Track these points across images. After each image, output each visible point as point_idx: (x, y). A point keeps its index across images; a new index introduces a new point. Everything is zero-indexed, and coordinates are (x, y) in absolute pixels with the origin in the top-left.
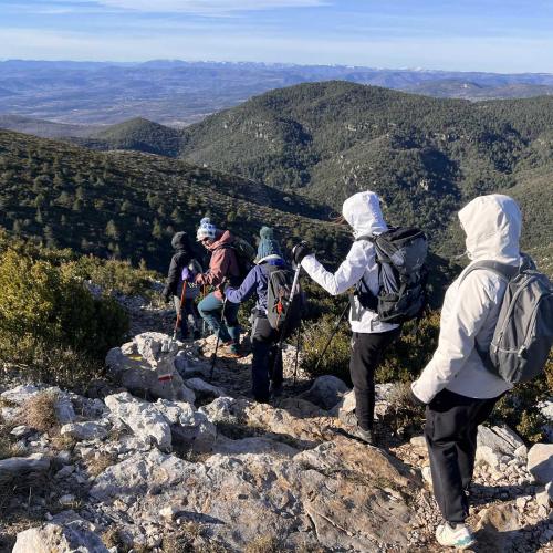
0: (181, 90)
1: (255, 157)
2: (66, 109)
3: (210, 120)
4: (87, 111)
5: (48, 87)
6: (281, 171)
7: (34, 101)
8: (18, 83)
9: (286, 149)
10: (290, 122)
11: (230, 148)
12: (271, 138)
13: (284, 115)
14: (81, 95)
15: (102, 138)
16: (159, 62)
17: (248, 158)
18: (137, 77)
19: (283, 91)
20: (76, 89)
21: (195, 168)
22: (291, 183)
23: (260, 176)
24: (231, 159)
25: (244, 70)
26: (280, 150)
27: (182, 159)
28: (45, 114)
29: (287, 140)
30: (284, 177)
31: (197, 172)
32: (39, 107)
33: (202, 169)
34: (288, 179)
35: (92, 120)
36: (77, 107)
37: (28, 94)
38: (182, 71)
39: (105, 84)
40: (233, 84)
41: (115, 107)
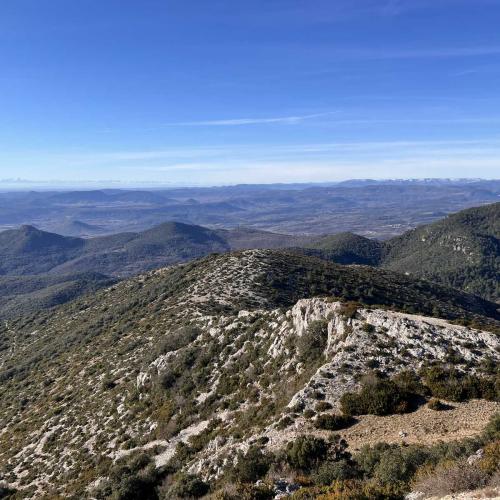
0: (371, 204)
1: (454, 268)
2: (278, 221)
3: (409, 234)
4: (294, 223)
5: (264, 205)
6: (480, 281)
7: (253, 215)
8: (244, 202)
9: (484, 261)
10: (487, 237)
11: (429, 259)
12: (468, 252)
13: (480, 230)
14: (290, 210)
16: (354, 182)
17: (446, 268)
18: (335, 195)
19: (478, 210)
20: (286, 205)
22: (491, 292)
23: (460, 285)
24: (431, 270)
26: (478, 262)
27: (383, 267)
28: (261, 225)
29: (485, 253)
30: (484, 287)
32: (257, 220)
34: (488, 289)
35: (297, 230)
36: (285, 220)
37: (250, 209)
38: (372, 189)
39: (309, 200)
41: (316, 220)
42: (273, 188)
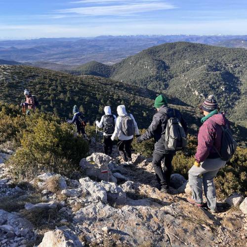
0: (111, 48)
1: (143, 77)
2: (63, 58)
3: (124, 61)
4: (72, 59)
5: (55, 49)
6: (155, 83)
7: (50, 55)
8: (44, 48)
9: (157, 73)
10: (159, 61)
11: (132, 73)
12: (150, 69)
13: (157, 58)
14: (70, 52)
15: (78, 70)
16: (102, 37)
17: (140, 77)
18: (93, 44)
19: (156, 47)
20: (67, 49)
21: (117, 82)
22: (160, 88)
23: (146, 85)
24: (133, 78)
25: (139, 39)
26: (155, 73)
27: (111, 78)
28: (54, 60)
29: (158, 69)
30: (157, 85)
31: (118, 84)
32: (52, 57)
33: (120, 83)
34: (158, 86)
35: (73, 63)
36: (67, 57)
37: (48, 52)
38: (112, 40)
39: (80, 47)
40: (134, 45)
41: (83, 57)
42: (60, 40)
